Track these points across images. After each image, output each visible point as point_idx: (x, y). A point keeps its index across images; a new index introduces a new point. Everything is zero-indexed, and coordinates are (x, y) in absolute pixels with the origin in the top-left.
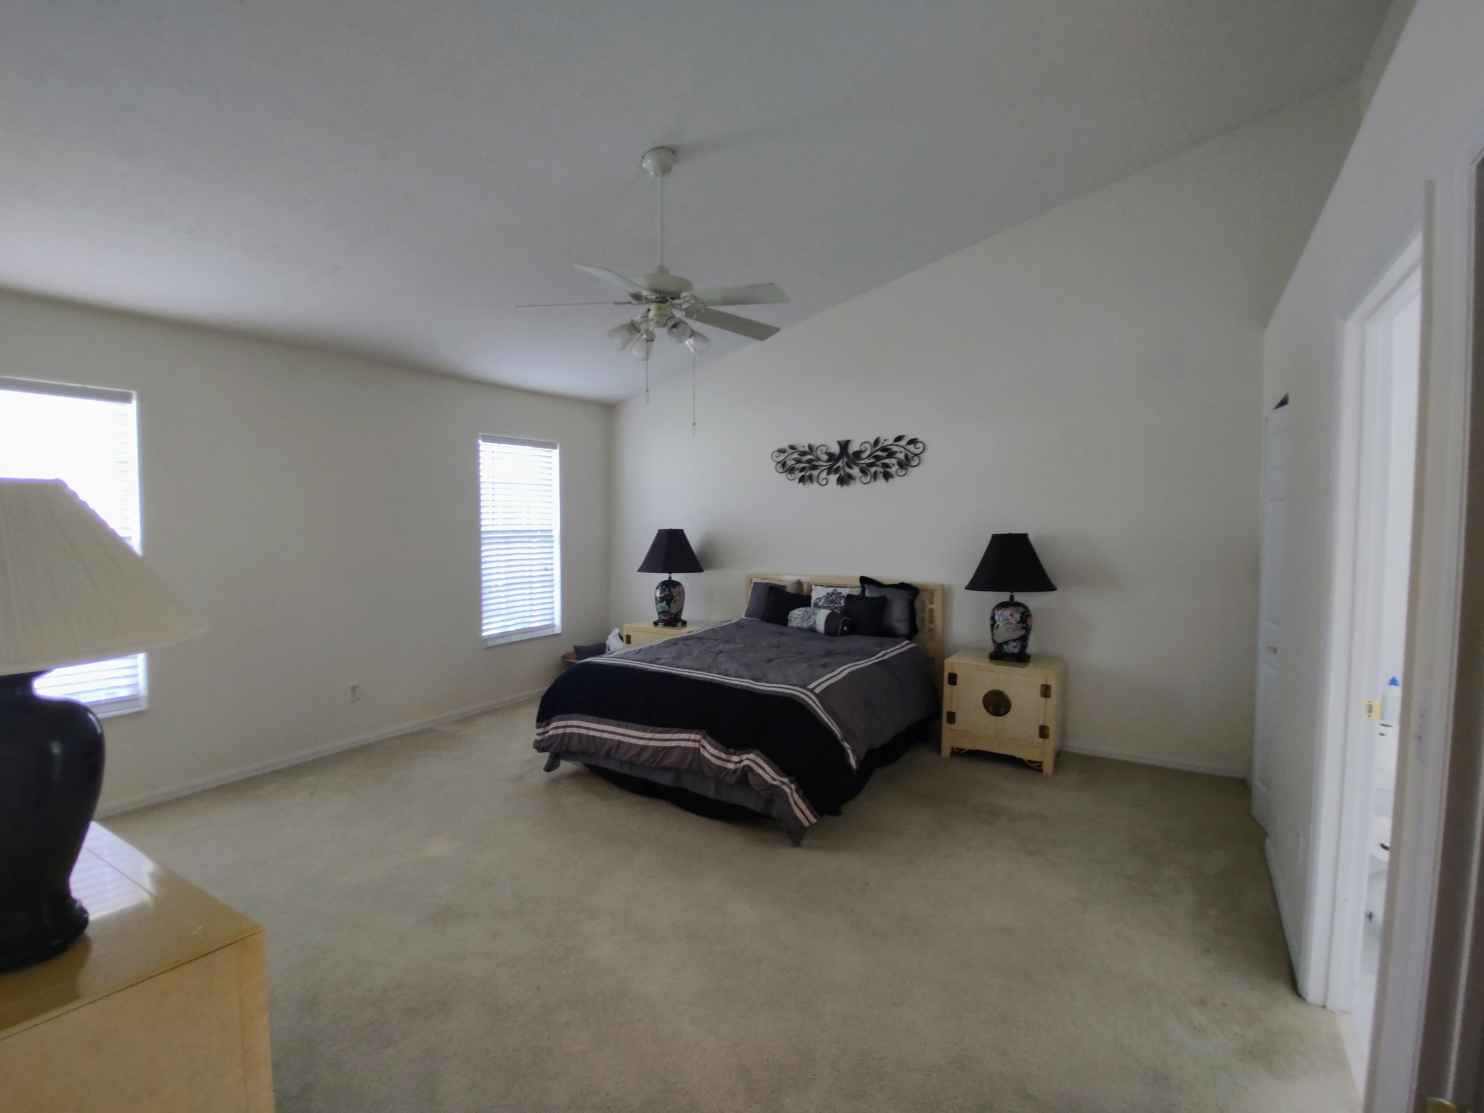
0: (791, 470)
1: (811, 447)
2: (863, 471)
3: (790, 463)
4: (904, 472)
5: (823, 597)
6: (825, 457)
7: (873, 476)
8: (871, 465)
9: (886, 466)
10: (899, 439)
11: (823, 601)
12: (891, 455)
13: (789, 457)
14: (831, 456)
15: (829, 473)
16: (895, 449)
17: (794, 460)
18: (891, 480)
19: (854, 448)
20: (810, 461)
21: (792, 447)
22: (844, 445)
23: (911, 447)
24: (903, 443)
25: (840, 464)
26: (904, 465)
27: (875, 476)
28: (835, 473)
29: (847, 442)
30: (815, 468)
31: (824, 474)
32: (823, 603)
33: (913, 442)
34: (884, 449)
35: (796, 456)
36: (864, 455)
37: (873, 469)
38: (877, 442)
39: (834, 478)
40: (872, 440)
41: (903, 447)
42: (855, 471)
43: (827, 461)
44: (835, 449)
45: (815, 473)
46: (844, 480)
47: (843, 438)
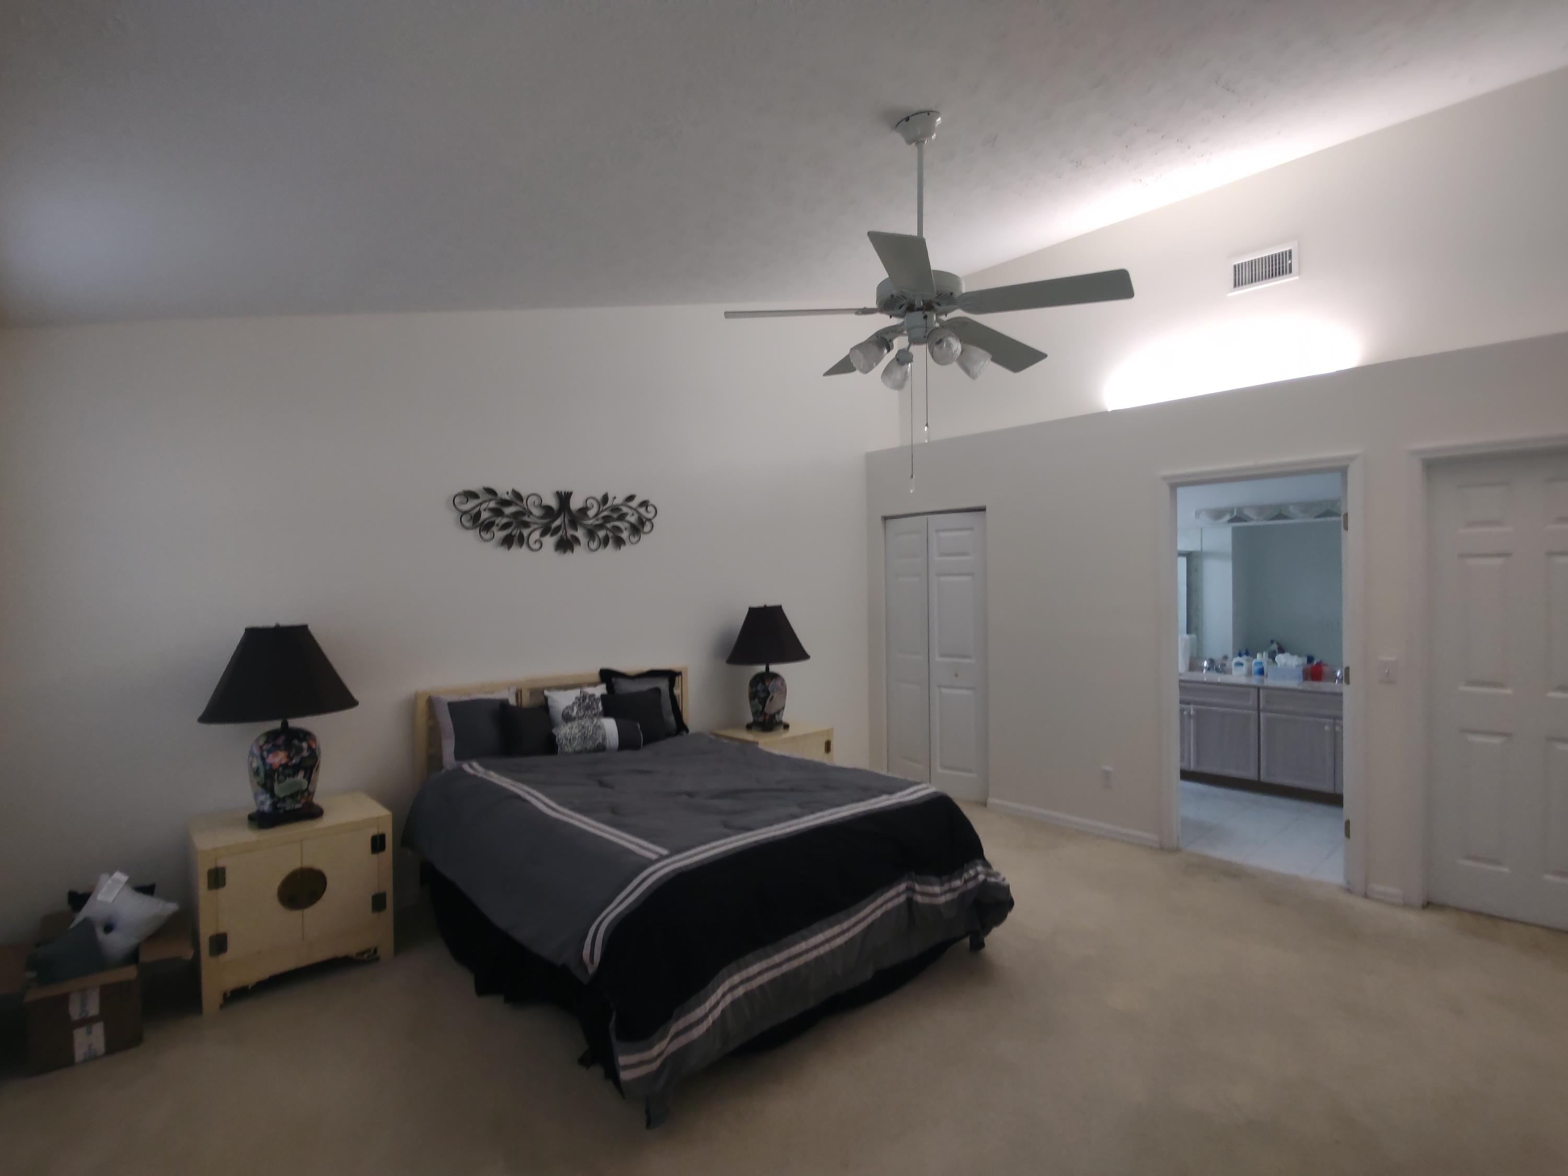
0: (487, 526)
1: (517, 496)
2: (591, 534)
3: (485, 515)
4: (637, 538)
5: (574, 704)
6: (537, 512)
7: (602, 541)
8: (601, 527)
9: (618, 529)
10: (631, 498)
11: (575, 709)
12: (622, 517)
13: (484, 506)
14: (548, 510)
15: (543, 534)
16: (625, 510)
17: (492, 510)
18: (623, 548)
19: (575, 504)
20: (516, 515)
21: (491, 492)
22: (564, 498)
23: (642, 510)
24: (634, 504)
25: (557, 523)
26: (636, 529)
27: (605, 542)
28: (552, 535)
29: (568, 495)
30: (526, 525)
31: (536, 535)
32: (577, 713)
33: (645, 504)
34: (615, 509)
35: (492, 504)
36: (591, 513)
37: (602, 534)
38: (605, 499)
39: (550, 541)
40: (599, 497)
41: (635, 510)
42: (580, 534)
43: (542, 517)
44: (553, 502)
45: (525, 532)
46: (565, 545)
47: (564, 488)
